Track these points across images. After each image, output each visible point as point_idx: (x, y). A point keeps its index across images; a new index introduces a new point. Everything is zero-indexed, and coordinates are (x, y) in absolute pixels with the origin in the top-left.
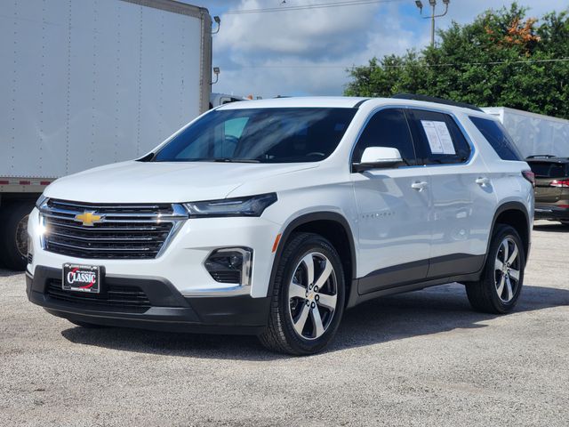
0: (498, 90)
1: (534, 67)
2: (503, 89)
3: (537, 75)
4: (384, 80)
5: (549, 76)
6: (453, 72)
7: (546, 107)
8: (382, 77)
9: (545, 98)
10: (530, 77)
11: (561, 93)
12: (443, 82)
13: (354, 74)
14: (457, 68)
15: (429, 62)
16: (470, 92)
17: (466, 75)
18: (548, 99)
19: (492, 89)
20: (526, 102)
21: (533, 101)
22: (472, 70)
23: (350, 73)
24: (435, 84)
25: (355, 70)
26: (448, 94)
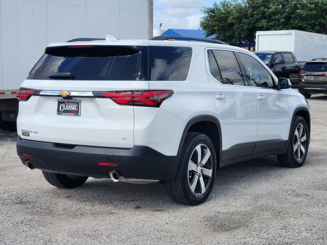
0: (288, 18)
1: (309, 5)
2: (291, 18)
3: (311, 10)
4: (223, 15)
5: (317, 10)
6: (262, 9)
7: (316, 28)
8: (222, 13)
9: (315, 22)
10: (306, 11)
11: (324, 19)
12: (257, 15)
13: (205, 12)
14: (265, 7)
15: (249, 3)
16: (273, 20)
17: (270, 10)
18: (317, 23)
19: (284, 18)
20: (305, 25)
21: (309, 24)
22: (274, 8)
23: (203, 12)
24: (253, 16)
25: (206, 10)
26: (260, 22)
